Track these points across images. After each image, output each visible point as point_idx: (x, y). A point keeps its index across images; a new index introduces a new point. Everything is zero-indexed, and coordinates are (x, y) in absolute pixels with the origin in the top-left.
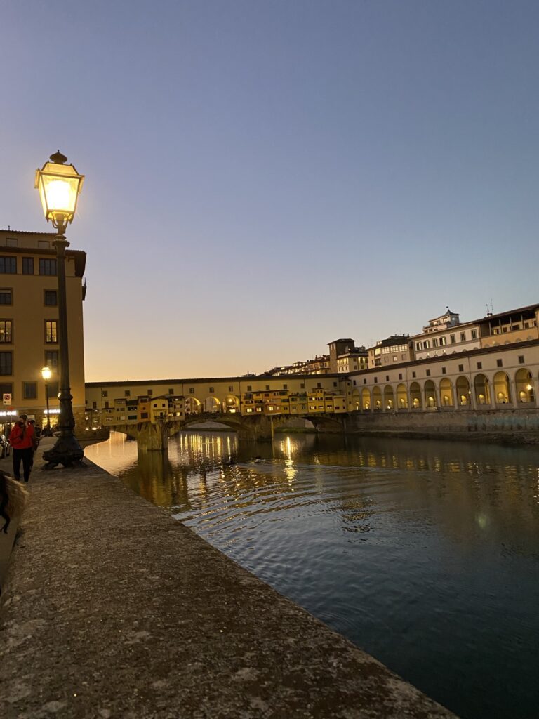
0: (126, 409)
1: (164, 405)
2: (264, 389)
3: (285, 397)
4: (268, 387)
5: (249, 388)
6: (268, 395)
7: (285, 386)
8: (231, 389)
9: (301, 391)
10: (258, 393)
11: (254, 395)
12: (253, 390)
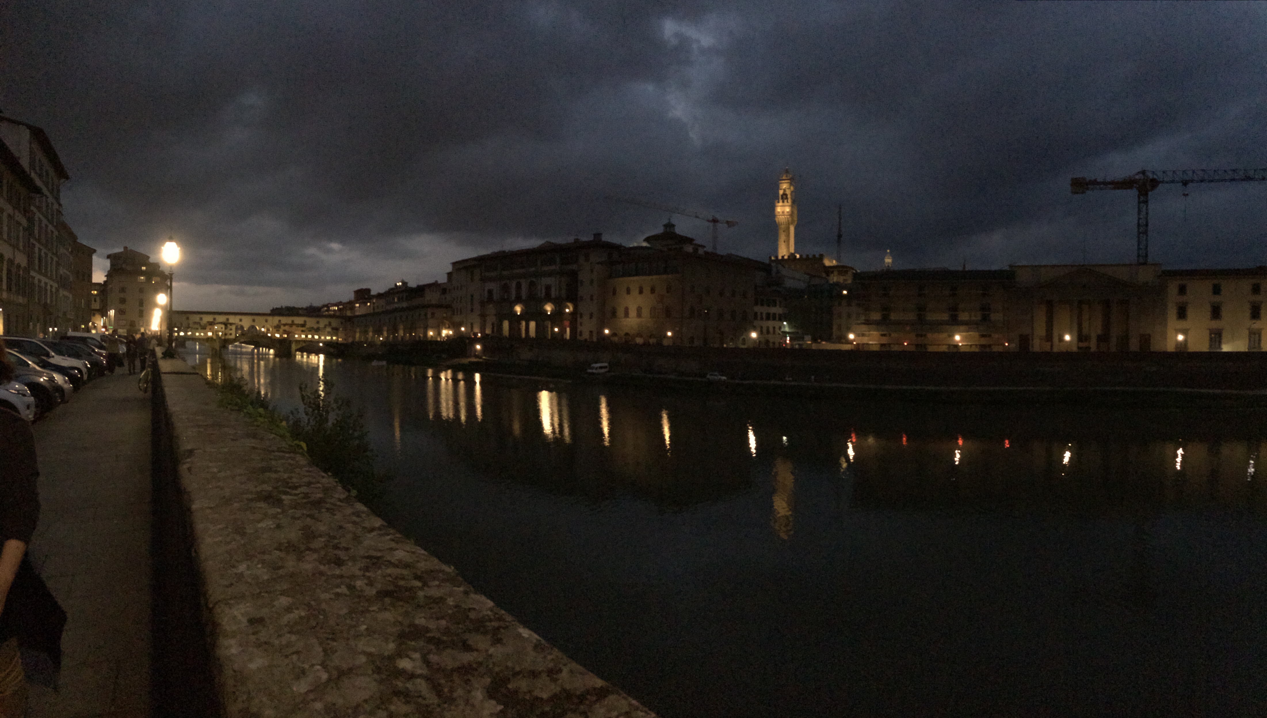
0: (200, 328)
1: (222, 328)
2: (290, 322)
3: (303, 329)
4: (293, 321)
5: (280, 321)
6: (291, 327)
7: (305, 321)
8: (266, 321)
9: (315, 326)
10: (285, 325)
11: (282, 327)
12: (283, 322)
